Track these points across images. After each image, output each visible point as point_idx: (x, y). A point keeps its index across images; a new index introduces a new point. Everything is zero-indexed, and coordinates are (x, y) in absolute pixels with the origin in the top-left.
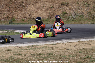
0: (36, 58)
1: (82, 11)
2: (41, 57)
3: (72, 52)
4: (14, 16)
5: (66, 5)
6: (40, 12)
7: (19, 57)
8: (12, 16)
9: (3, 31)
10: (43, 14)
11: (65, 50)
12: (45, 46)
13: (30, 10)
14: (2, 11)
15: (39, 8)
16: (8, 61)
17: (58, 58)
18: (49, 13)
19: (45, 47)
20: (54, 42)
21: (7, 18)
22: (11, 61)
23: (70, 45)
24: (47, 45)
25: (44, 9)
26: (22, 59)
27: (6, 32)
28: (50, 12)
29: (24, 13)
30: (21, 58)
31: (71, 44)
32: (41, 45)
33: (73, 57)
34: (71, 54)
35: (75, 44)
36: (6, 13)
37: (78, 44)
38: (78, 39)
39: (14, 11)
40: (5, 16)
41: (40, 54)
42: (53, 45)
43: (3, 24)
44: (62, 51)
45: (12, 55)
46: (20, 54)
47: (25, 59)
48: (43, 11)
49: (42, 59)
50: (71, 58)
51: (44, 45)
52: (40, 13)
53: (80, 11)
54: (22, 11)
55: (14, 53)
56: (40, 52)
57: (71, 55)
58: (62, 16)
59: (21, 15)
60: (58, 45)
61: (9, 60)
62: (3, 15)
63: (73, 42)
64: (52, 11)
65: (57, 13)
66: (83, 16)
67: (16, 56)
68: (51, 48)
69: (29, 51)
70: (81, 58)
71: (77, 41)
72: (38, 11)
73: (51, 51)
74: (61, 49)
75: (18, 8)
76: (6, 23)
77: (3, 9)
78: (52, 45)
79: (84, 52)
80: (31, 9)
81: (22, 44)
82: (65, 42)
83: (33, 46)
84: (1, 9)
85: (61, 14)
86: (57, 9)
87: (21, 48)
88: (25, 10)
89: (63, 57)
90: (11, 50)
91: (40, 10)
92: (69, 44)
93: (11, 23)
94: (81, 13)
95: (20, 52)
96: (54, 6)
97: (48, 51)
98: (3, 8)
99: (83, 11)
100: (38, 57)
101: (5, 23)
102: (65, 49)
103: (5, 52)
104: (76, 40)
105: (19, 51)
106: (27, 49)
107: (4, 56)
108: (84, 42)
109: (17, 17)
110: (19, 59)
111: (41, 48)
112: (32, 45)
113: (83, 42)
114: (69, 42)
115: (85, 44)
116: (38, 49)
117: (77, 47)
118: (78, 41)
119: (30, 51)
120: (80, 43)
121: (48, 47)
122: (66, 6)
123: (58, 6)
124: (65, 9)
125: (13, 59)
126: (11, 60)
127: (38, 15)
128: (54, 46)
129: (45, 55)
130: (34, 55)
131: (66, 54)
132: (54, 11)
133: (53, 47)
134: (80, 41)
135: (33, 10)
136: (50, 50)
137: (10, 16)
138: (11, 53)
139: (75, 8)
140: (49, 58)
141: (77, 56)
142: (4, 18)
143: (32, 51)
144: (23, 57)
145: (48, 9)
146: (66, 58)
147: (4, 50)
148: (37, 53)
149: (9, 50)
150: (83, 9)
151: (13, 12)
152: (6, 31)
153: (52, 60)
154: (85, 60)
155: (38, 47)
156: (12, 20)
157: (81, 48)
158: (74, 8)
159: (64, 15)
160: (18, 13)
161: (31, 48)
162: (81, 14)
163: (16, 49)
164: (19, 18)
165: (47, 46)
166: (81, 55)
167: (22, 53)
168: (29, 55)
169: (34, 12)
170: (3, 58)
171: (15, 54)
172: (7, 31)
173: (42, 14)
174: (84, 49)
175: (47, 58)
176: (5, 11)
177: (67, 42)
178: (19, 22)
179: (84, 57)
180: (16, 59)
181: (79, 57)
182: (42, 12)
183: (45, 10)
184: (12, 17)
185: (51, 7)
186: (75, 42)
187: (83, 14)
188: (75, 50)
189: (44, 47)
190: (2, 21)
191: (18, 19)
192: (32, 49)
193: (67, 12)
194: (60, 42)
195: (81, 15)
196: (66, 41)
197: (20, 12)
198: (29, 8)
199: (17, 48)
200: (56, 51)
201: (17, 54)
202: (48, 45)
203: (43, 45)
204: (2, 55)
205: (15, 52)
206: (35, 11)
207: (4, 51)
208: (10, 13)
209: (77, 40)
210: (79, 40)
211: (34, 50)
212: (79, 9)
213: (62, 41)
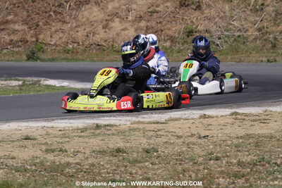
0: (107, 163)
1: (242, 25)
2: (124, 159)
3: (215, 144)
4: (41, 37)
5: (195, 7)
6: (117, 25)
7: (57, 159)
8: (36, 36)
9: (9, 82)
10: (126, 32)
11: (192, 140)
12: (135, 126)
13: (88, 19)
14: (7, 22)
15: (116, 15)
16: (26, 170)
17: (171, 163)
18: (145, 29)
19: (134, 130)
20: (160, 115)
21: (20, 44)
22: (36, 170)
23: (209, 125)
24: (139, 122)
25: (130, 18)
26: (68, 164)
27: (19, 86)
28: (147, 27)
29: (72, 29)
30: (63, 162)
31: (210, 121)
32: (122, 122)
33: (217, 159)
34: (210, 151)
35: (222, 121)
36: (17, 27)
37: (230, 121)
38: (231, 107)
39: (41, 23)
40: (15, 38)
41: (119, 150)
42: (158, 123)
43: (8, 61)
44: (184, 143)
45: (38, 153)
46: (61, 150)
47: (77, 164)
48: (127, 25)
49: (126, 166)
50: (212, 162)
51: (132, 124)
52: (119, 29)
53: (236, 25)
54: (64, 22)
55: (44, 148)
56: (121, 145)
57: (211, 154)
58: (184, 38)
59: (61, 35)
60: (172, 124)
61: (29, 167)
62: (9, 35)
63: (217, 117)
64: (154, 23)
65: (169, 29)
66: (244, 38)
67: (50, 157)
68: (151, 133)
69: (86, 140)
70: (240, 164)
71: (229, 113)
72: (113, 24)
73: (152, 141)
74: (181, 137)
75: (52, 13)
76: (18, 56)
77: (10, 17)
78: (154, 123)
79: (249, 146)
80: (92, 18)
81: (66, 121)
82: (192, 116)
83: (98, 127)
84: (3, 17)
85: (179, 33)
86: (168, 19)
87: (65, 134)
88: (74, 18)
89: (186, 159)
90: (35, 139)
91: (117, 20)
92: (205, 121)
93: (32, 57)
94: (240, 30)
95: (62, 143)
96: (159, 9)
97: (144, 141)
98: (9, 14)
99: (244, 23)
100: (115, 160)
101: (13, 56)
102: (192, 135)
103: (15, 143)
104: (224, 110)
105: (58, 140)
106: (82, 134)
107: (14, 154)
108: (251, 115)
109: (49, 39)
110: (58, 166)
111: (121, 133)
112: (97, 125)
113: (246, 115)
114: (204, 116)
115: (252, 123)
116: (114, 134)
117: (227, 131)
118: (232, 114)
119: (91, 140)
120: (236, 119)
121: (144, 131)
122: (195, 10)
123: (170, 10)
124: (192, 17)
125: (42, 163)
126: (34, 168)
127: (111, 36)
128: (160, 126)
129: (135, 155)
130: (102, 152)
131: (197, 150)
132: (160, 22)
133: (158, 130)
134: (236, 114)
135: (96, 21)
136: (150, 138)
137: (28, 38)
138: (33, 145)
139: (222, 14)
140: (147, 161)
141: (227, 156)
142: (10, 44)
143: (96, 143)
144: (71, 160)
145: (141, 17)
146: (195, 163)
147: (15, 137)
148: (111, 146)
149: (27, 138)
150: (246, 19)
151: (38, 25)
152: (19, 80)
153: (156, 167)
154: (251, 170)
155: (113, 129)
156: (35, 50)
157: (242, 132)
158: (218, 16)
159: (188, 36)
160: (53, 29)
161: (92, 131)
162: (239, 33)
163: (48, 134)
164: (55, 45)
165: (141, 126)
166: (239, 153)
167: (66, 147)
168: (88, 152)
169: (101, 26)
170: (10, 162)
171: (47, 151)
172: (20, 83)
173: (123, 32)
174: (248, 136)
175: (140, 162)
176: (15, 23)
177: (198, 116)
178: (56, 55)
179: (249, 160)
180: (48, 164)
181: (235, 161)
182: (122, 27)
183: (133, 21)
184: (34, 39)
185: (149, 10)
186: (222, 116)
187: (245, 32)
188: (224, 138)
189: (130, 130)
190: (5, 51)
191: (54, 48)
192: (95, 135)
193: (197, 27)
194: (177, 116)
195: (239, 36)
196: (195, 112)
197: (59, 25)
198: (86, 13)
199: (51, 131)
200: (166, 142)
201: (53, 151)
202: (143, 123)
203: (128, 123)
204: (7, 153)
205: (46, 144)
206: (105, 23)
207: (13, 141)
208: (30, 28)
209: (227, 110)
210: (233, 110)
211: (100, 138)
212: (233, 17)
213: (183, 112)
